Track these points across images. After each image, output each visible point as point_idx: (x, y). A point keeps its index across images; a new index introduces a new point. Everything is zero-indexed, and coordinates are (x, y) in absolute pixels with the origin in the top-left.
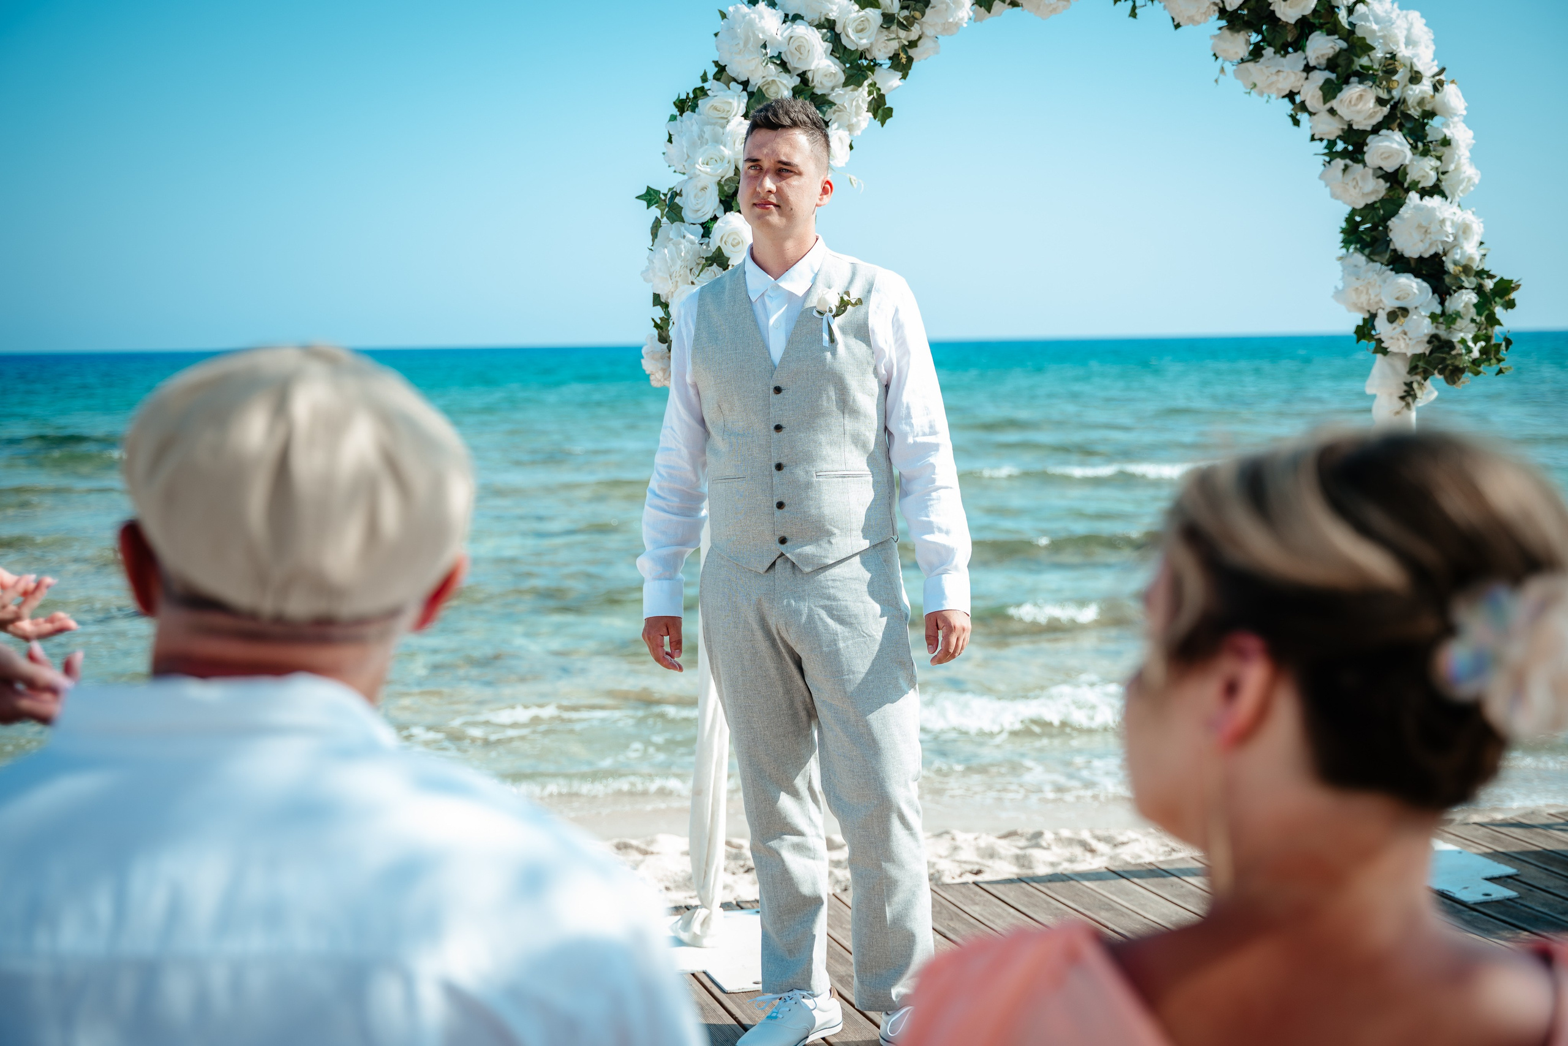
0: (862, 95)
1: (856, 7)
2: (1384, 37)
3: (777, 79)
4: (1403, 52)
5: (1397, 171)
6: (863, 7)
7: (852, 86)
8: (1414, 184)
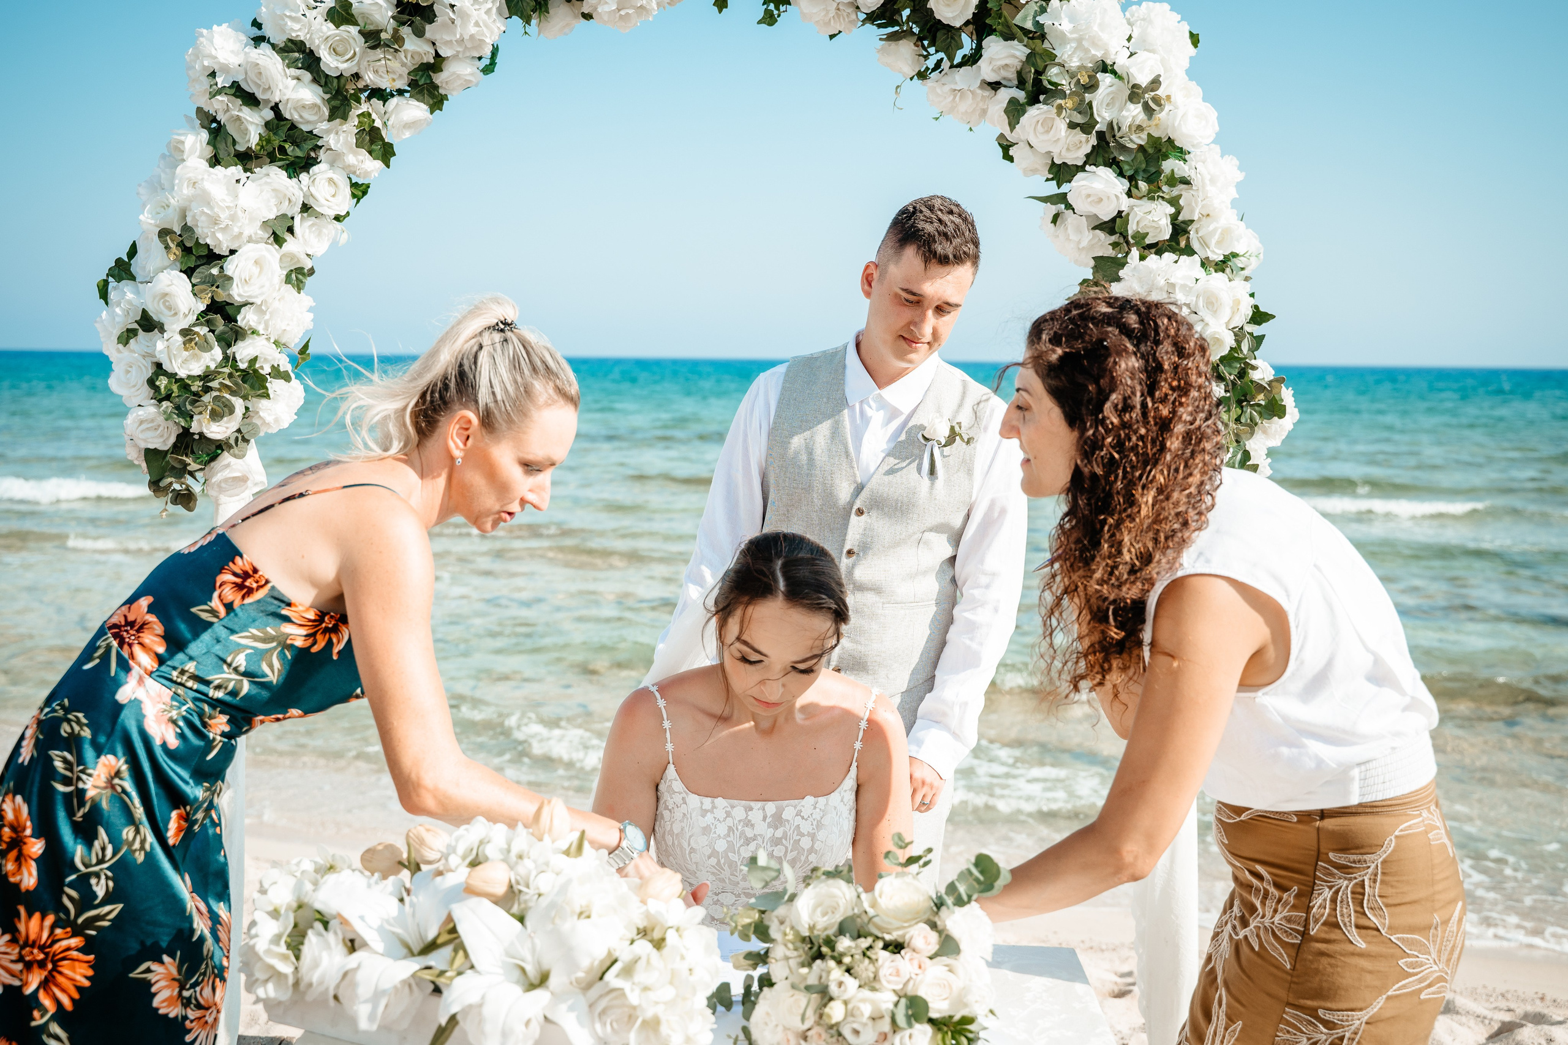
0: (350, 127)
1: (331, 26)
2: (1079, 41)
3: (240, 114)
4: (1121, 61)
5: (1113, 220)
6: (337, 27)
7: (338, 120)
8: (1140, 237)
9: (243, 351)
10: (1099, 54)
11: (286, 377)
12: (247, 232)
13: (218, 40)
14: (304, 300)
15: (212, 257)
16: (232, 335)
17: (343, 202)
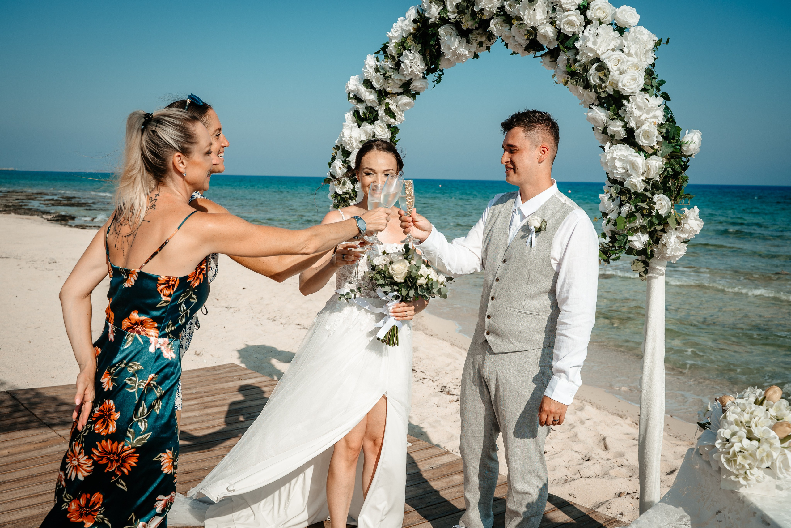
1: (375, 74)
3: (357, 105)
8: (612, 136)
10: (591, 55)
13: (350, 80)
17: (385, 133)
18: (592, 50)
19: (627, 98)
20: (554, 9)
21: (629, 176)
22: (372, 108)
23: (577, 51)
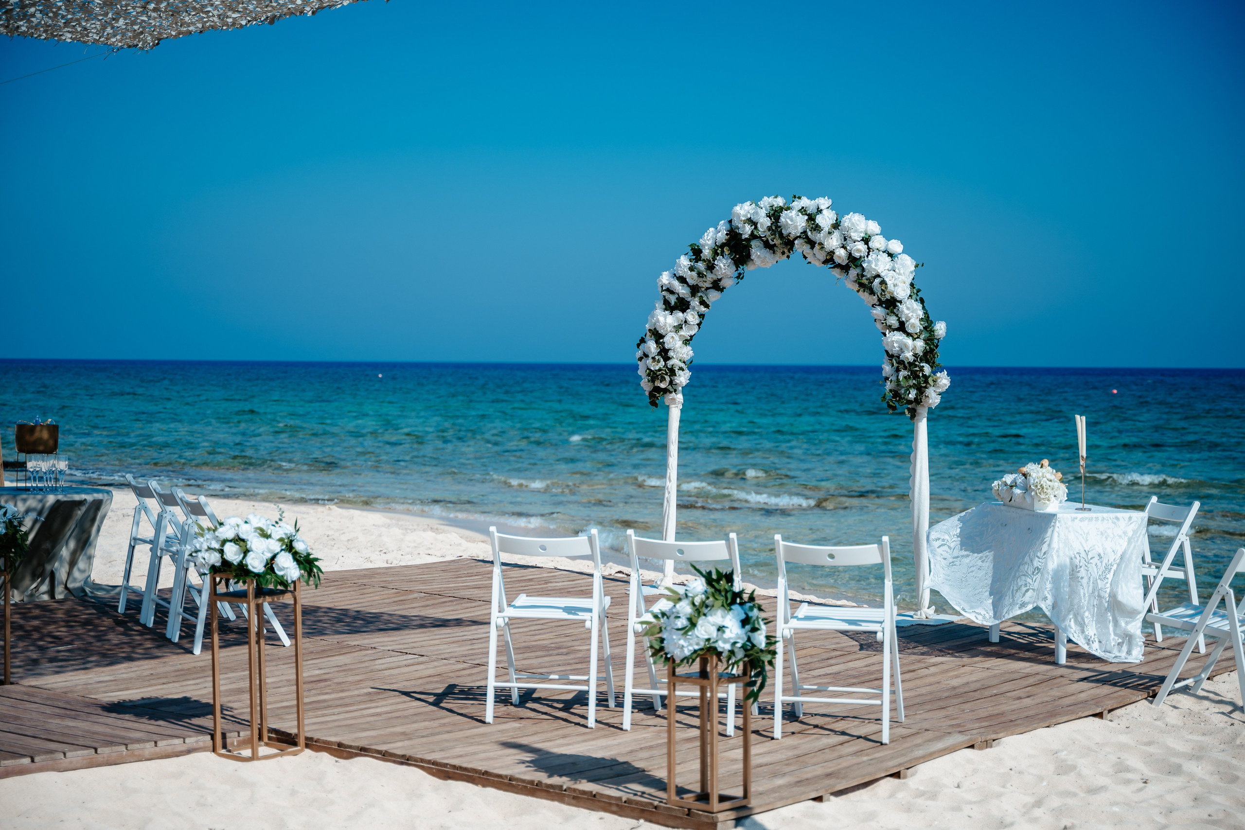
1: (690, 272)
8: (890, 326)
9: (670, 363)
10: (874, 273)
11: (683, 370)
12: (669, 329)
13: (664, 276)
14: (689, 348)
15: (662, 337)
16: (667, 359)
17: (697, 320)
18: (875, 270)
19: (900, 302)
20: (845, 239)
21: (903, 352)
22: (683, 299)
23: (863, 269)
